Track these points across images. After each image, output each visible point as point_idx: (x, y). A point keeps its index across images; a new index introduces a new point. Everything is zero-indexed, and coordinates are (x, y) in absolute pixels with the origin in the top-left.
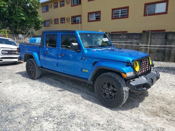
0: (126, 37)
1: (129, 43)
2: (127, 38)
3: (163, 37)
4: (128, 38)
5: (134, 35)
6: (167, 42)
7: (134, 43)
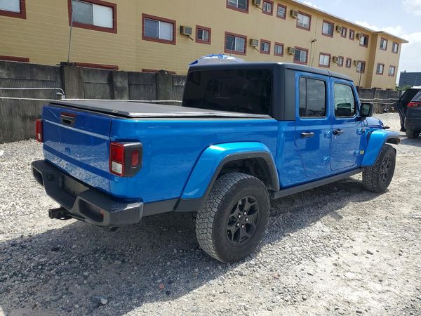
0: (8, 75)
1: (25, 93)
2: (13, 76)
3: (104, 80)
4: (15, 80)
5: (35, 70)
6: (116, 93)
7: (41, 94)
